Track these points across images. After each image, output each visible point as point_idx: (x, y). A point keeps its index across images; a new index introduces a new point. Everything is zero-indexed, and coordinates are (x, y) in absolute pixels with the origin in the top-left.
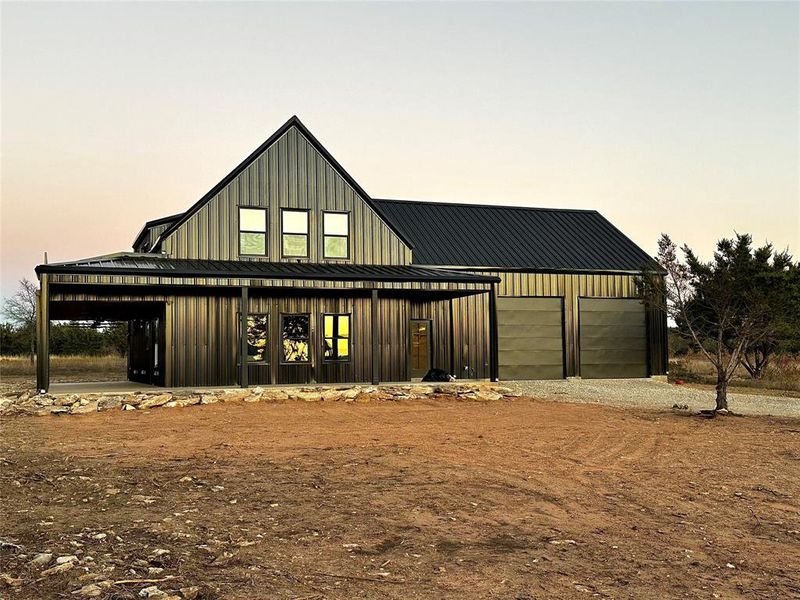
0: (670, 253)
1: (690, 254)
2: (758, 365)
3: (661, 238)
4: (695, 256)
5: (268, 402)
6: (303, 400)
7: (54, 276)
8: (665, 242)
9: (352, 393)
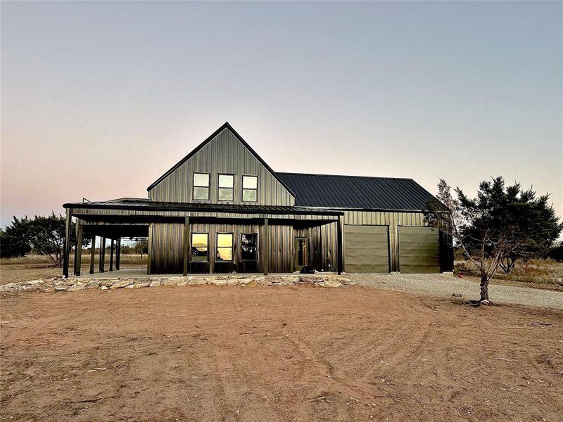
0: (446, 193)
1: (461, 194)
2: (509, 266)
3: (439, 182)
4: (465, 195)
5: (191, 286)
6: (215, 285)
7: (74, 210)
8: (443, 185)
9: (247, 281)
